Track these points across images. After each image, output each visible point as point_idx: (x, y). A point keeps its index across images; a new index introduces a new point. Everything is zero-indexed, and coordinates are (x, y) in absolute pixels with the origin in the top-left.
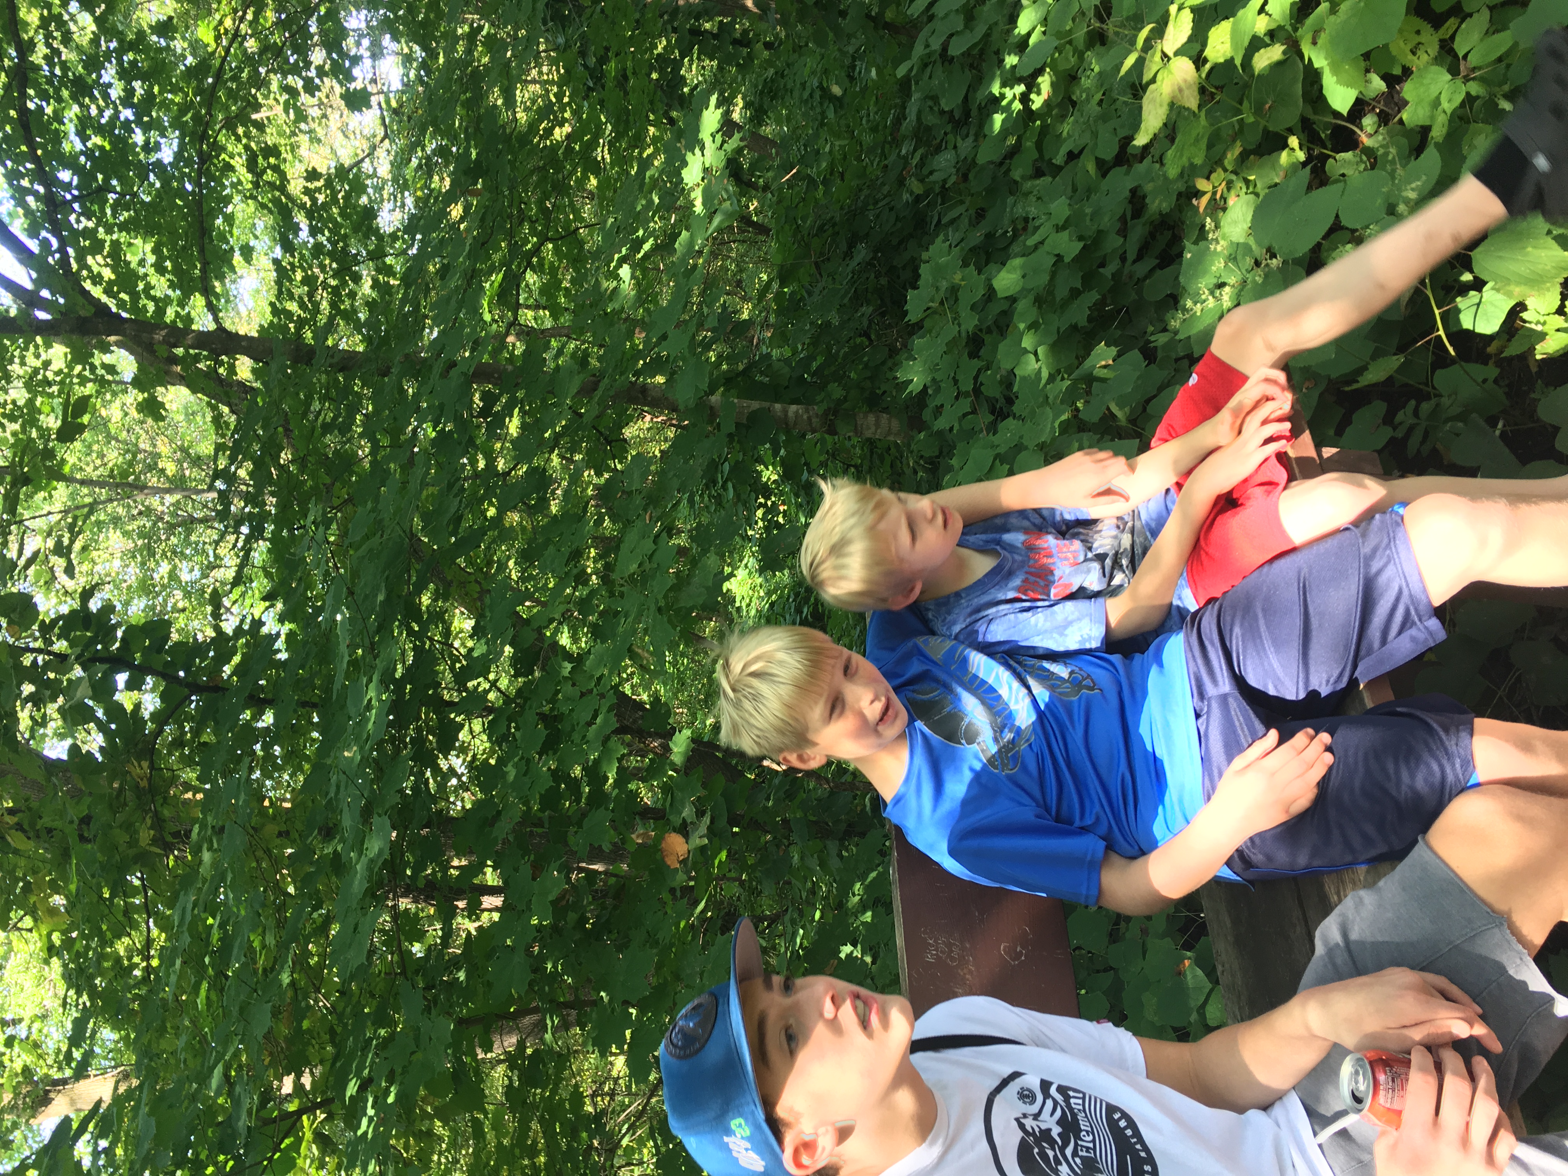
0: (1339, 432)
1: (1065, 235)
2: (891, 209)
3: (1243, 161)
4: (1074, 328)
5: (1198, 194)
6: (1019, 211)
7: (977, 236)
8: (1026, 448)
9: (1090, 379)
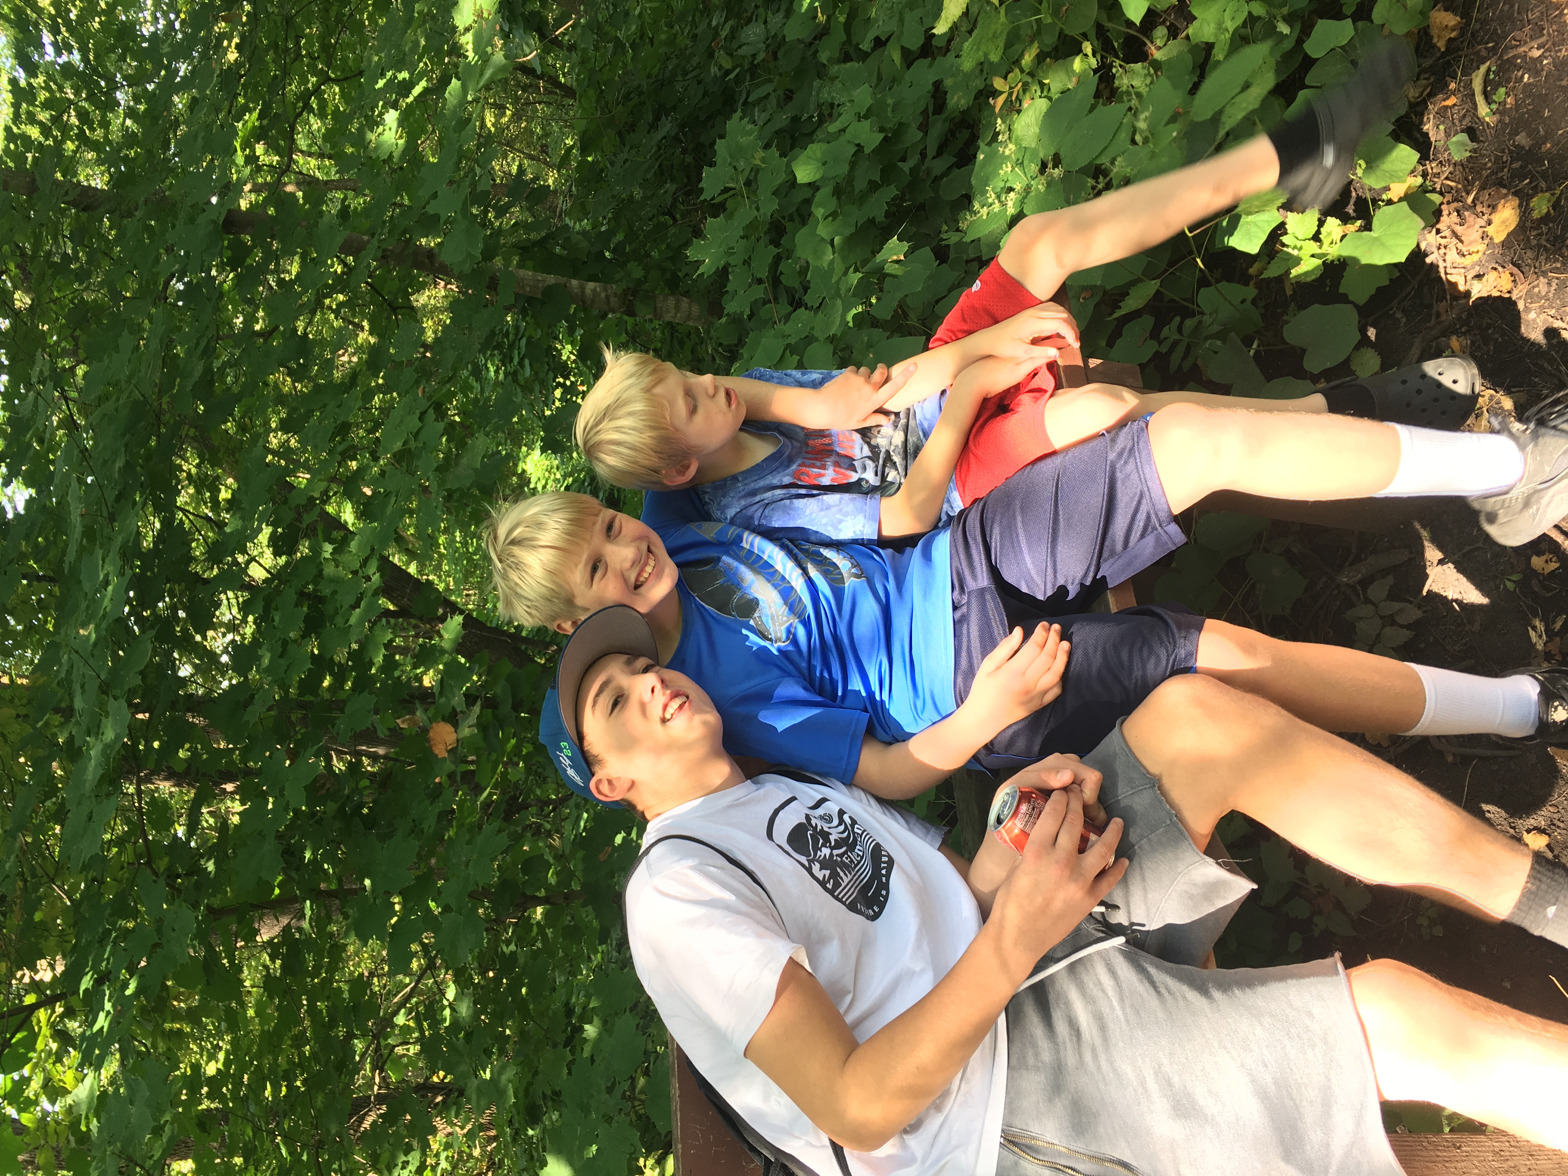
0: (1111, 344)
1: (866, 124)
2: (699, 82)
3: (1039, 63)
4: (872, 221)
5: (995, 94)
6: (825, 96)
7: (783, 119)
8: (817, 340)
9: (881, 275)
